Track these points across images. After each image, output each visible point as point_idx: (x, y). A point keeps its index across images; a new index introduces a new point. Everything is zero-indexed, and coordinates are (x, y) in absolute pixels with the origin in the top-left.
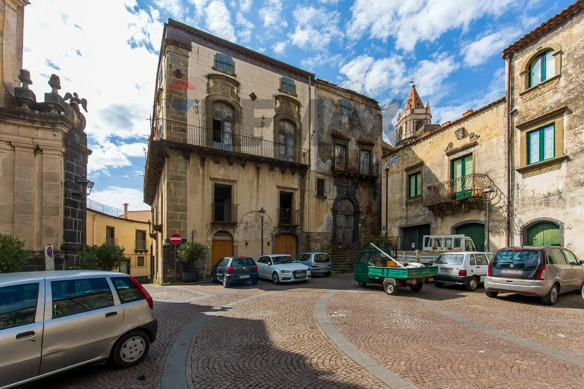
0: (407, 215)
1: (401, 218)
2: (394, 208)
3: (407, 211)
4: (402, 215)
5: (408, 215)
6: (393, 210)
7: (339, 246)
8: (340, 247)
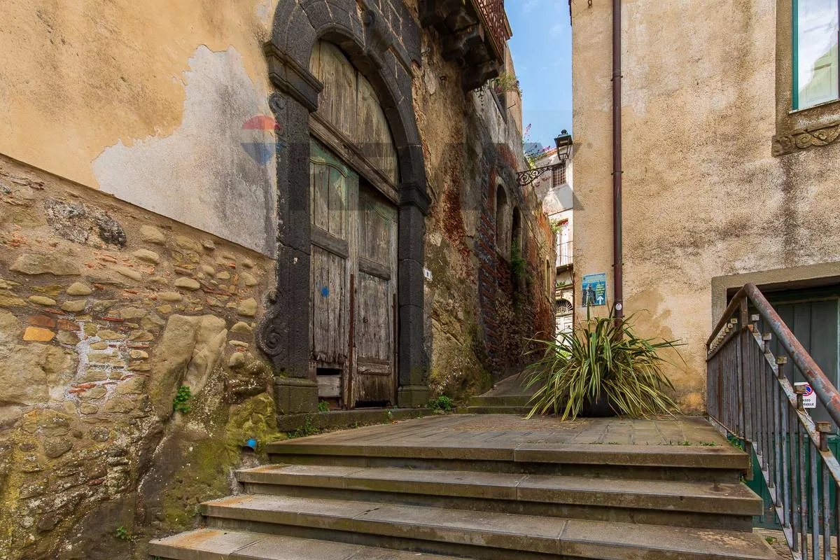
0: (788, 214)
1: (735, 230)
2: (671, 177)
3: (788, 187)
4: (743, 210)
5: (802, 207)
6: (666, 188)
7: (323, 380)
8: (329, 385)
